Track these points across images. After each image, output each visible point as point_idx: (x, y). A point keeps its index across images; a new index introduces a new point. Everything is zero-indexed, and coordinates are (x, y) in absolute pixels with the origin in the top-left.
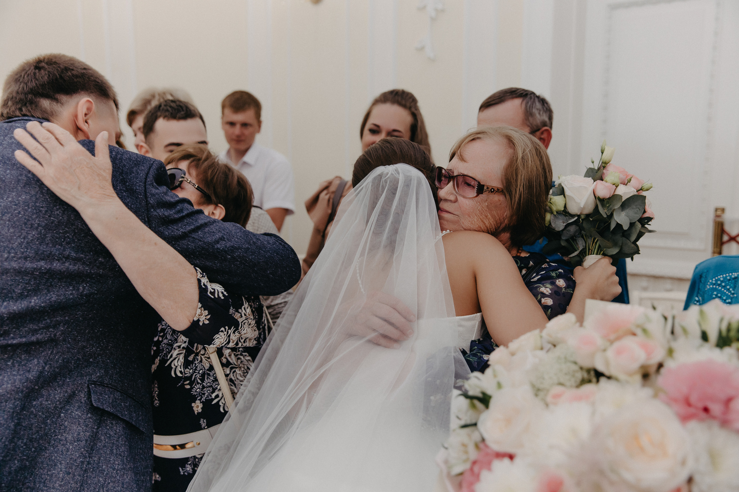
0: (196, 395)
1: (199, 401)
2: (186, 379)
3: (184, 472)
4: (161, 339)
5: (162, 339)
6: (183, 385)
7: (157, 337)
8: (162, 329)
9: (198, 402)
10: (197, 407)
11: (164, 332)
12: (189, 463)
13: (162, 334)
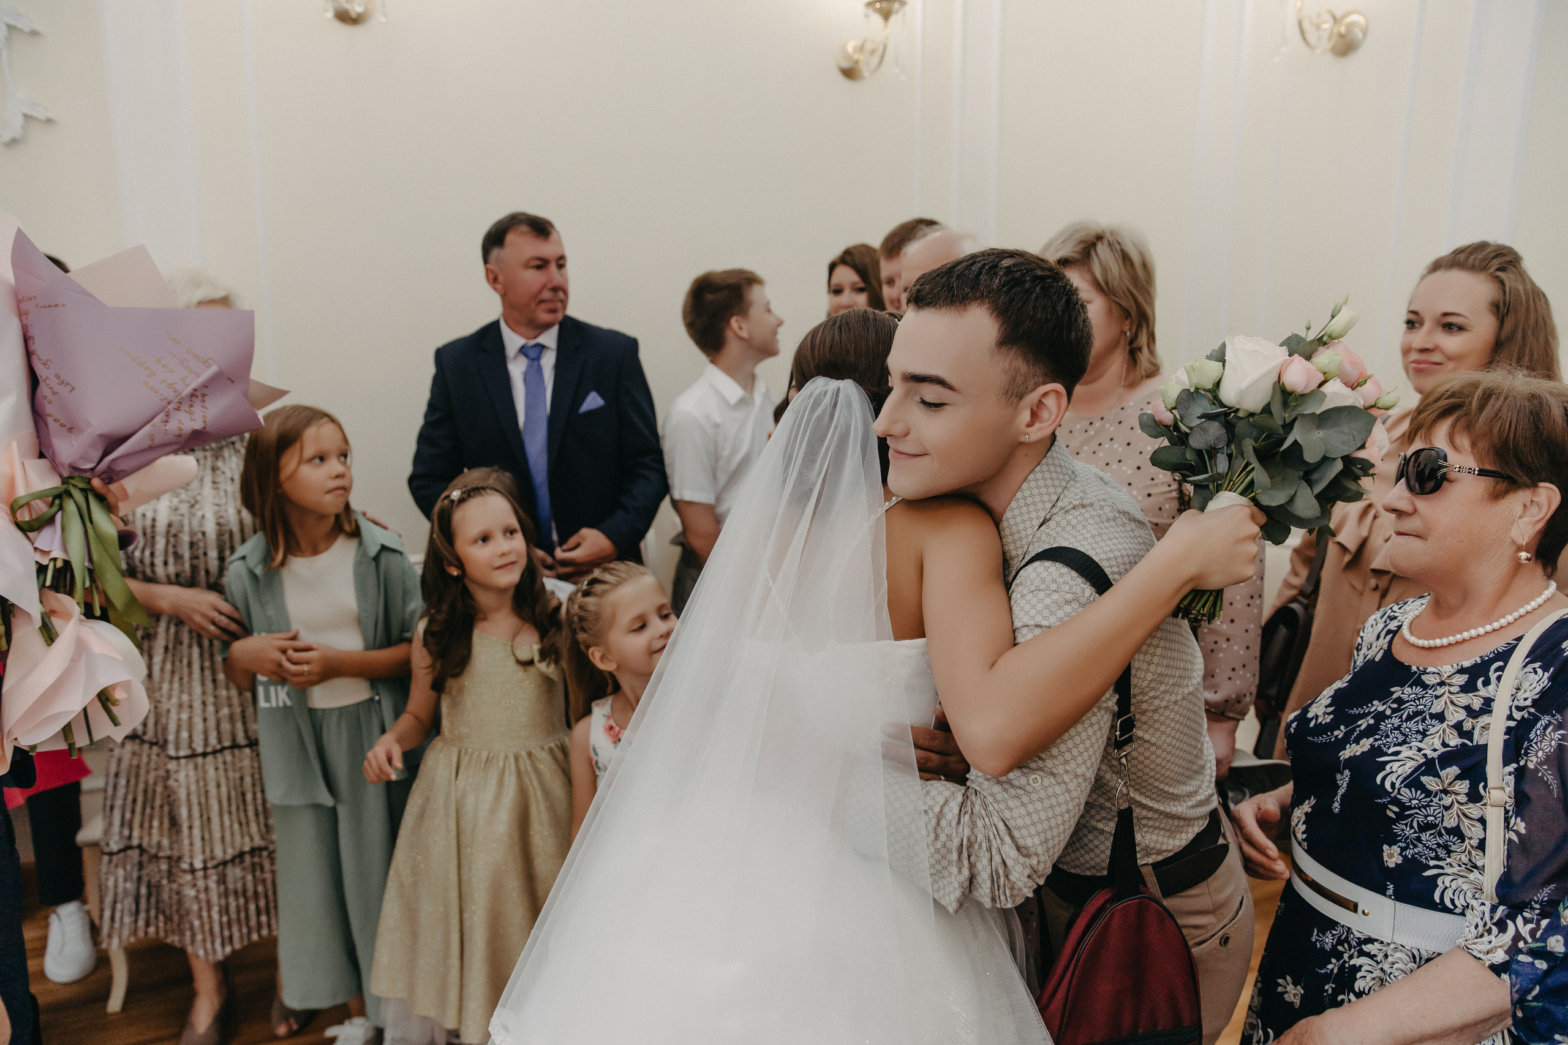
0: (1400, 835)
1: (1399, 850)
2: (1396, 802)
3: (1317, 940)
4: (1388, 712)
5: (1392, 714)
6: (1385, 807)
7: (1385, 706)
8: (1399, 698)
9: (1396, 849)
10: (1392, 856)
11: (1400, 706)
12: (1334, 932)
13: (1395, 706)
